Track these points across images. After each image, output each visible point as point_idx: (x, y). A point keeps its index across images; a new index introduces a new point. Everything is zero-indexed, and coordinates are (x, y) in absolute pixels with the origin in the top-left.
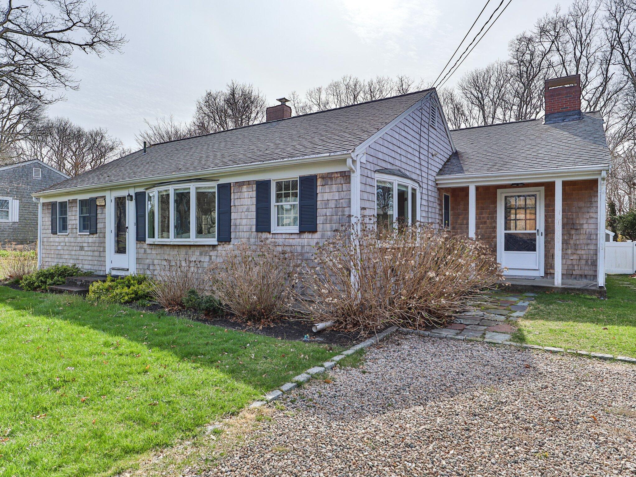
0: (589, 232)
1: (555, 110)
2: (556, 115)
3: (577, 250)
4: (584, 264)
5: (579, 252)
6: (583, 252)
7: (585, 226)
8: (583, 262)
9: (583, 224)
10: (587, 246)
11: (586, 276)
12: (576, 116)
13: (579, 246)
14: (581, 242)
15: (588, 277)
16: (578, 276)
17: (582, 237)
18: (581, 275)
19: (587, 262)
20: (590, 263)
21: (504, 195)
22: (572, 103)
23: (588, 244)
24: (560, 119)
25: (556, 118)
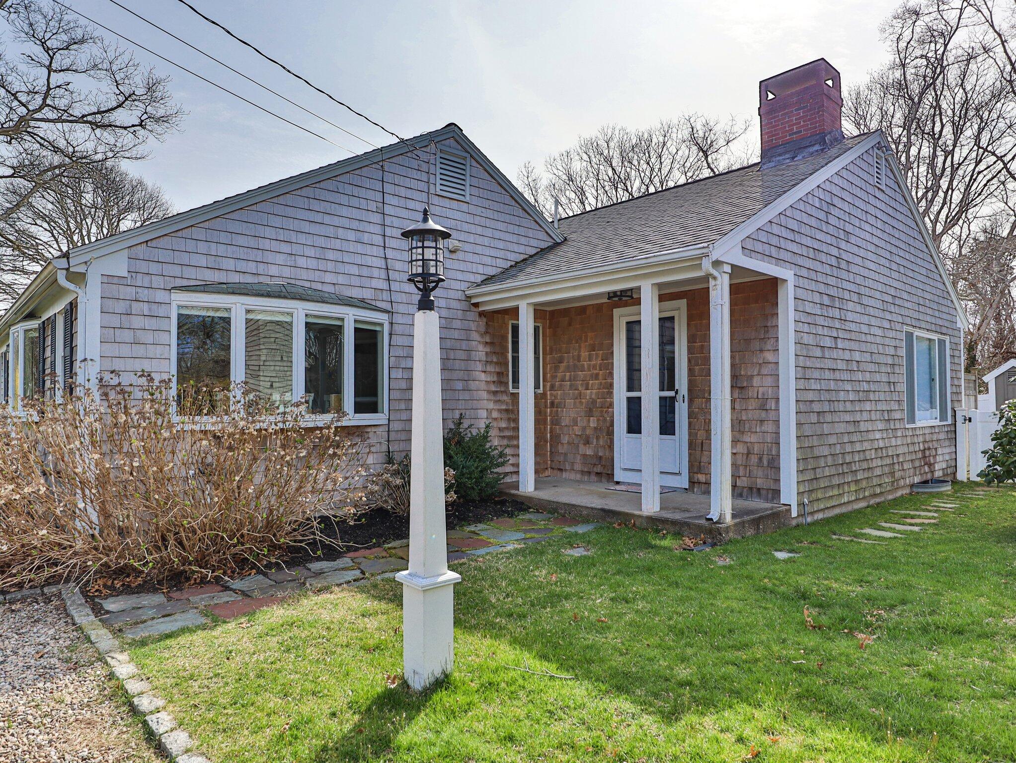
0: (763, 394)
1: (779, 138)
2: (779, 151)
3: (743, 433)
4: (755, 464)
5: (747, 438)
6: (753, 438)
7: (756, 381)
8: (754, 459)
9: (752, 376)
10: (761, 425)
11: (759, 490)
12: (817, 147)
13: (747, 426)
14: (750, 415)
15: (763, 492)
16: (745, 490)
17: (752, 404)
18: (751, 489)
19: (760, 459)
20: (765, 463)
21: (624, 321)
22: (809, 120)
23: (762, 421)
24: (787, 156)
25: (780, 155)
